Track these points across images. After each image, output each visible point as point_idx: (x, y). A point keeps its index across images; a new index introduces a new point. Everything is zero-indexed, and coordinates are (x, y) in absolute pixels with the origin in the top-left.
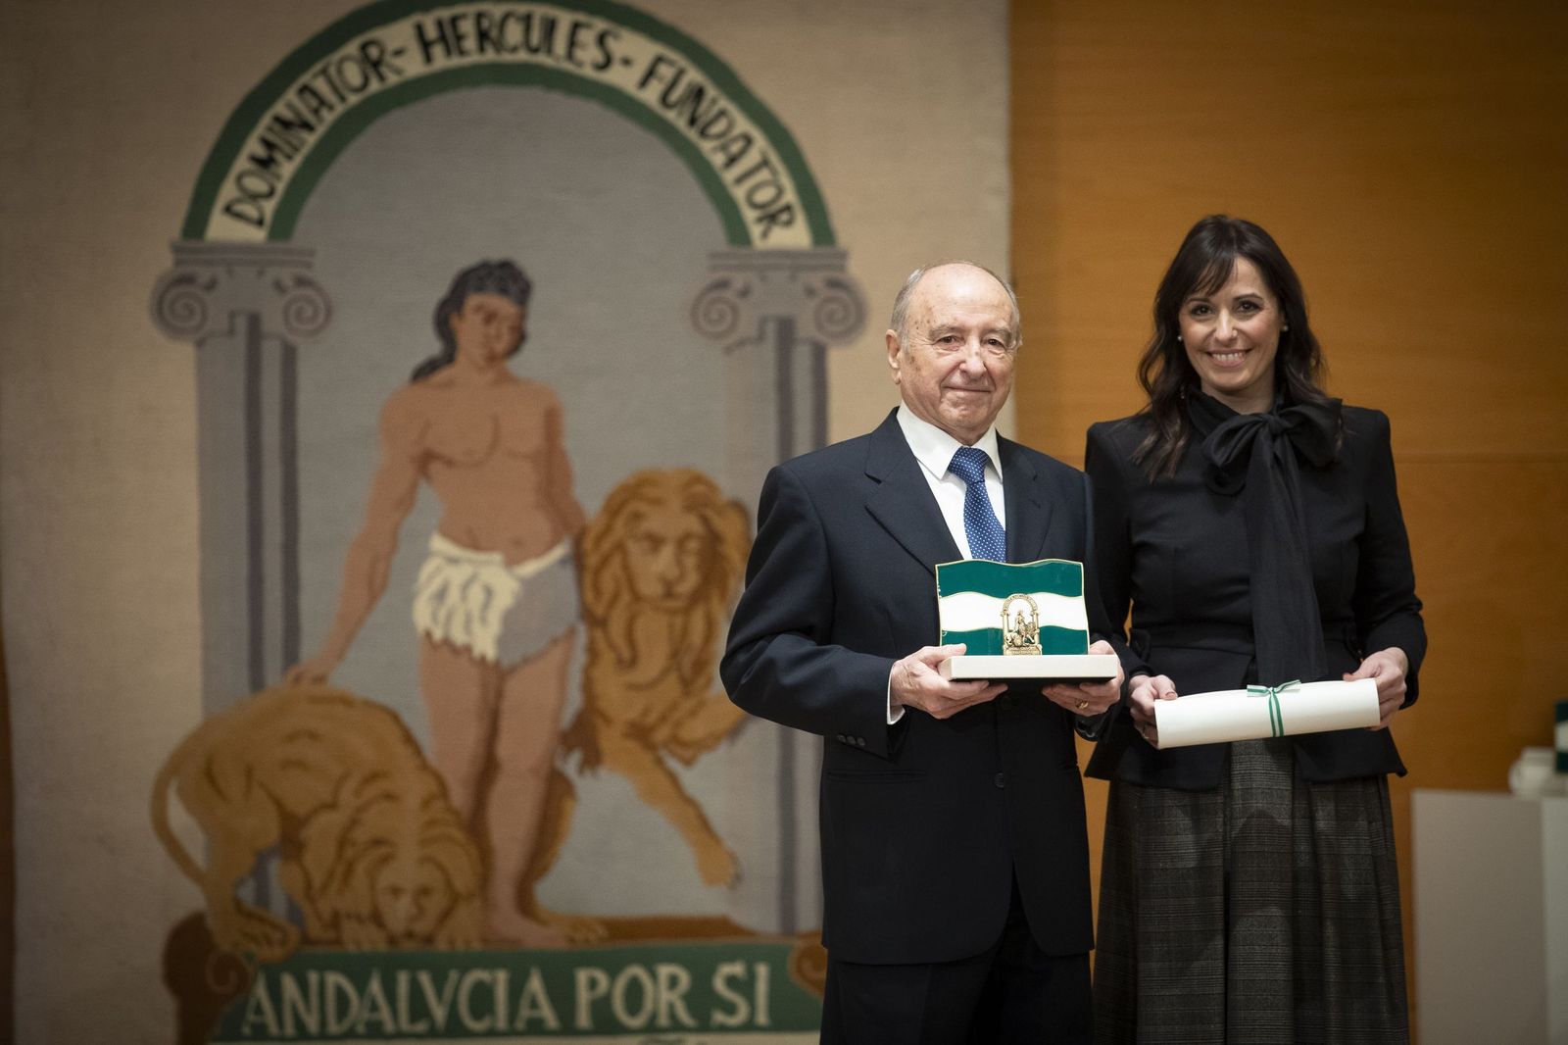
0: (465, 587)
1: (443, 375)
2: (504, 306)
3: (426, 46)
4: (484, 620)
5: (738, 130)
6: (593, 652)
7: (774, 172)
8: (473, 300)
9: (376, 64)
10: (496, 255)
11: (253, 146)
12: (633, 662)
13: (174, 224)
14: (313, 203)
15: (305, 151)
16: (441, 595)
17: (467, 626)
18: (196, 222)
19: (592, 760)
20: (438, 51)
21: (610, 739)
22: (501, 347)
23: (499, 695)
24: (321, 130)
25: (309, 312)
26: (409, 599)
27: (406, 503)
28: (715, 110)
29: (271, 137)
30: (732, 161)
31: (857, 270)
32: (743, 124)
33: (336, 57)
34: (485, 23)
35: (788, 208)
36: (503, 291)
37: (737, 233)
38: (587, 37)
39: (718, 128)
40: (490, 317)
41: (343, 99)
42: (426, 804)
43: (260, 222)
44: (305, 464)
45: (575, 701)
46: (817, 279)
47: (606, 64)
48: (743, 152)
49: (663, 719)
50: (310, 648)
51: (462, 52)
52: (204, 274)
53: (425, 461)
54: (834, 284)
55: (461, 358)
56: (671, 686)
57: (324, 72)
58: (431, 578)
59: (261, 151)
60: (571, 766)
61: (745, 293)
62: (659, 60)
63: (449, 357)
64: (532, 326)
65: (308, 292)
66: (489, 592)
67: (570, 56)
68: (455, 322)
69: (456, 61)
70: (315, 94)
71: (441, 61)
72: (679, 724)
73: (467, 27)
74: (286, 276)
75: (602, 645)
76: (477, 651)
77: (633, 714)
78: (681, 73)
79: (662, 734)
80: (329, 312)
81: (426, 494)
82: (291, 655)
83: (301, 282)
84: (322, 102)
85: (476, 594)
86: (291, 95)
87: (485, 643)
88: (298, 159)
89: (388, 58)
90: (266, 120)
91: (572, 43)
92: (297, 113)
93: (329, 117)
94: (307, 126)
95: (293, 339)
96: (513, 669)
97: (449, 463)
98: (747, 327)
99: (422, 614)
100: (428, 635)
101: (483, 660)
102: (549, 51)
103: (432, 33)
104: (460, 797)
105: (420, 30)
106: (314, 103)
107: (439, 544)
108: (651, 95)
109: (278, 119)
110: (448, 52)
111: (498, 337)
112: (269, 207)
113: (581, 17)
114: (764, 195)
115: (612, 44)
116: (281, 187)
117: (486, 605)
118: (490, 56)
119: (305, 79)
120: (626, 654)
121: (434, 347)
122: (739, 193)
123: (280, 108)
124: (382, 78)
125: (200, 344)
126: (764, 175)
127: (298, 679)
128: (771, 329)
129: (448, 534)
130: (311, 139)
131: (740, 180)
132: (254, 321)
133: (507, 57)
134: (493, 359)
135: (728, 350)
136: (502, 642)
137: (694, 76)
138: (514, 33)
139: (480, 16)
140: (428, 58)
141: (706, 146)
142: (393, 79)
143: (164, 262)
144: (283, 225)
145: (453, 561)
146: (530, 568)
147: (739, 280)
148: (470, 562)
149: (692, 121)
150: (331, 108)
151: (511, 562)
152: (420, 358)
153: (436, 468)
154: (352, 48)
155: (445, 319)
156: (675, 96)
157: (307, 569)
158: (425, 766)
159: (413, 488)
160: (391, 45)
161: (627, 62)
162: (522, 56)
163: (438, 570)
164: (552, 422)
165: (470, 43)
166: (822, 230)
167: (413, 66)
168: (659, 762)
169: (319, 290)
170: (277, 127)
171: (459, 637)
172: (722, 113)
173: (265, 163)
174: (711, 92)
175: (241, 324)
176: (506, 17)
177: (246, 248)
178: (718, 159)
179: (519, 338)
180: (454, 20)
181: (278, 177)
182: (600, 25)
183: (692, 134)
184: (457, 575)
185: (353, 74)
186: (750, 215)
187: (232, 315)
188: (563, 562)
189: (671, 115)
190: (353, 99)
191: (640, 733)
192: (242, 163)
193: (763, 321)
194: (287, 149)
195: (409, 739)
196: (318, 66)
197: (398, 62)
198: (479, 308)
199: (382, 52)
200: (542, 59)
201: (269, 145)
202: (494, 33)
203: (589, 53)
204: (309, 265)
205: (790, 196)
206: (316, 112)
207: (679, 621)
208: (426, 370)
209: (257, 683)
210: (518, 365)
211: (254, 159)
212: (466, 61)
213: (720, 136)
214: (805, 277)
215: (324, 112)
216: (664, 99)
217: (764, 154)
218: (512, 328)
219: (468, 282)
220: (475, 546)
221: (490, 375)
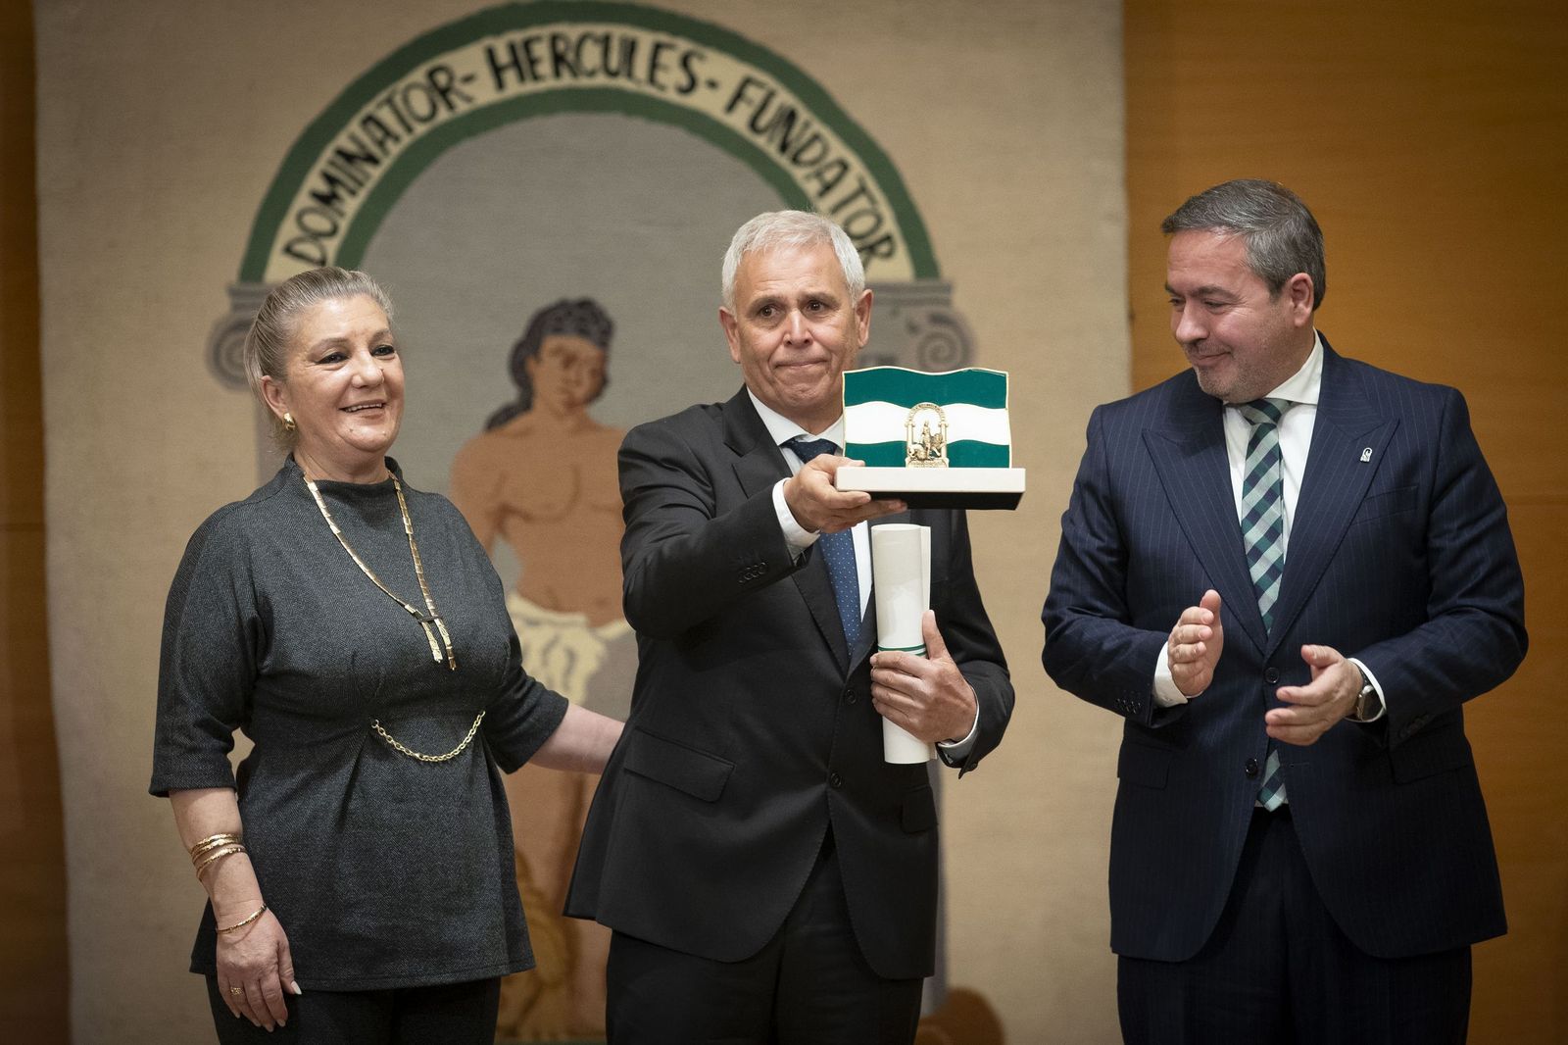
0: (546, 651)
1: (519, 424)
2: (584, 348)
3: (497, 71)
4: (566, 686)
5: (832, 157)
7: (872, 200)
8: (551, 342)
9: (444, 92)
10: (575, 294)
11: (314, 182)
13: (230, 267)
14: (379, 242)
15: (370, 185)
18: (254, 265)
20: (510, 76)
22: (580, 392)
24: (386, 163)
28: (808, 135)
29: (334, 172)
30: (827, 188)
31: (962, 303)
32: (838, 149)
33: (401, 85)
34: (561, 46)
35: (888, 238)
36: (583, 332)
38: (670, 58)
39: (809, 155)
40: (569, 361)
41: (409, 129)
46: (920, 315)
47: (691, 87)
48: (838, 179)
51: (536, 77)
53: (502, 516)
54: (937, 319)
55: (539, 404)
57: (389, 101)
59: (322, 187)
62: (747, 82)
63: (525, 404)
64: (614, 370)
66: (572, 656)
67: (652, 80)
68: (532, 366)
69: (530, 87)
70: (380, 124)
71: (514, 87)
73: (541, 50)
78: (771, 95)
84: (388, 133)
85: (558, 658)
86: (354, 126)
88: (363, 194)
89: (458, 85)
90: (328, 153)
91: (654, 65)
92: (362, 146)
93: (395, 149)
94: (372, 159)
97: (527, 518)
102: (630, 75)
103: (503, 57)
104: (543, 877)
105: (491, 54)
106: (379, 134)
107: (519, 604)
108: (739, 120)
109: (341, 153)
110: (522, 78)
111: (578, 383)
112: (332, 246)
113: (663, 38)
115: (696, 65)
116: (344, 225)
117: (569, 671)
118: (566, 80)
119: (369, 108)
121: (510, 393)
123: (343, 141)
124: (450, 106)
126: (862, 203)
129: (525, 595)
130: (376, 173)
133: (584, 82)
134: (572, 405)
137: (785, 98)
138: (591, 56)
139: (554, 39)
140: (500, 85)
141: (799, 173)
142: (462, 107)
143: (221, 307)
145: (532, 623)
146: (616, 629)
148: (553, 624)
149: (784, 147)
150: (397, 139)
151: (595, 624)
152: (493, 406)
153: (513, 522)
154: (419, 75)
155: (521, 362)
156: (763, 121)
159: (489, 544)
160: (460, 72)
161: (712, 85)
162: (601, 80)
165: (545, 68)
166: (925, 262)
167: (484, 92)
170: (340, 161)
172: (816, 137)
173: (327, 200)
174: (804, 115)
176: (583, 39)
178: (812, 187)
179: (601, 383)
180: (527, 44)
181: (341, 214)
182: (684, 45)
183: (784, 161)
184: (537, 639)
185: (420, 103)
189: (761, 141)
190: (421, 129)
192: (303, 200)
194: (351, 184)
196: (383, 96)
197: (467, 89)
198: (557, 351)
199: (451, 78)
200: (622, 82)
201: (330, 180)
202: (570, 57)
203: (672, 76)
205: (890, 226)
206: (381, 144)
208: (499, 420)
211: (317, 196)
212: (540, 86)
213: (813, 162)
214: (907, 312)
215: (390, 145)
216: (753, 125)
217: (861, 180)
218: (593, 373)
219: (545, 323)
220: (557, 606)
221: (570, 422)
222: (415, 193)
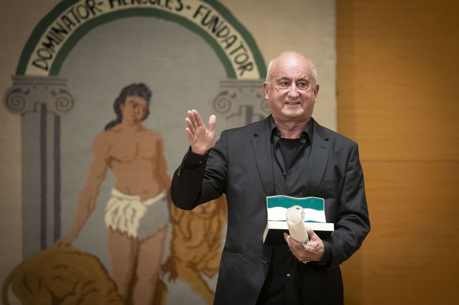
0: (125, 210)
1: (117, 127)
2: (141, 101)
4: (132, 222)
5: (231, 34)
6: (174, 234)
7: (245, 50)
8: (129, 99)
9: (92, 8)
10: (138, 81)
11: (44, 39)
12: (190, 238)
13: (13, 70)
14: (67, 61)
15: (64, 41)
16: (116, 212)
17: (126, 225)
18: (21, 69)
19: (174, 276)
20: (116, 3)
21: (180, 268)
22: (139, 117)
23: (138, 251)
24: (70, 33)
25: (65, 103)
26: (103, 214)
27: (102, 177)
28: (222, 26)
29: (51, 36)
30: (229, 45)
32: (233, 32)
33: (76, 5)
35: (250, 64)
36: (141, 95)
37: (231, 73)
39: (223, 33)
40: (135, 105)
41: (79, 21)
42: (109, 293)
43: (46, 69)
44: (62, 162)
45: (167, 253)
47: (181, 8)
48: (233, 42)
49: (201, 260)
50: (65, 232)
51: (125, 4)
52: (24, 89)
53: (110, 161)
55: (124, 121)
56: (205, 247)
57: (72, 11)
58: (112, 205)
59: (47, 41)
60: (165, 278)
61: (234, 96)
62: (201, 7)
63: (119, 120)
64: (151, 109)
65: (65, 95)
66: (134, 211)
67: (167, 5)
68: (122, 107)
69: (123, 7)
70: (68, 19)
71: (117, 7)
72: (207, 262)
74: (57, 89)
75: (178, 231)
76: (129, 234)
77: (190, 258)
78: (209, 12)
79: (201, 266)
80: (73, 103)
81: (110, 173)
82: (57, 235)
83: (62, 91)
84: (71, 22)
85: (129, 212)
86: (59, 20)
87: (133, 231)
88: (61, 44)
89: (96, 6)
90: (49, 29)
92: (61, 27)
93: (73, 28)
94: (65, 32)
95: (59, 113)
96: (143, 241)
97: (119, 161)
98: (235, 109)
99: (108, 220)
100: (111, 227)
101: (132, 237)
102: (159, 3)
104: (122, 290)
106: (68, 23)
107: (115, 192)
108: (198, 21)
109: (53, 29)
110: (120, 4)
111: (139, 113)
112: (50, 63)
114: (241, 59)
116: (54, 55)
117: (133, 216)
118: (136, 5)
119: (64, 13)
120: (187, 235)
121: (114, 117)
122: (232, 58)
123: (54, 25)
124: (94, 13)
125: (23, 115)
126: (241, 51)
127: (59, 245)
128: (244, 110)
129: (118, 189)
130: (66, 37)
131: (232, 53)
132: (44, 107)
133: (142, 6)
134: (136, 121)
135: (227, 118)
136: (139, 230)
137: (214, 13)
140: (112, 6)
141: (219, 40)
142: (98, 14)
143: (9, 83)
144: (55, 70)
145: (120, 199)
146: (150, 202)
147: (231, 91)
148: (127, 199)
149: (214, 31)
150: (74, 25)
151: (143, 199)
152: (108, 121)
153: (114, 163)
155: (118, 106)
156: (207, 21)
157: (64, 202)
158: (109, 279)
159: (105, 170)
161: (189, 8)
162: (148, 5)
163: (115, 202)
164: (159, 145)
167: (106, 9)
168: (200, 277)
169: (69, 95)
170: (53, 32)
171: (123, 228)
172: (225, 27)
173: (48, 46)
174: (221, 19)
175: (39, 107)
177: (42, 78)
178: (224, 45)
179: (147, 113)
181: (54, 51)
183: (214, 35)
184: (122, 205)
185: (83, 12)
186: (236, 66)
187: (35, 104)
188: (163, 199)
189: (206, 28)
190: (83, 21)
191: (192, 265)
192: (39, 46)
193: (241, 107)
194: (57, 40)
195: (103, 268)
196: (69, 9)
197: (100, 7)
198: (131, 102)
199: (94, 3)
200: (156, 6)
201: (50, 39)
203: (174, 4)
204: (65, 85)
205: (251, 59)
206: (68, 26)
207: (207, 222)
208: (110, 126)
209: (44, 246)
210: (145, 124)
211: (44, 44)
212: (127, 7)
213: (224, 36)
214: (257, 90)
215: (72, 26)
216: (203, 22)
217: (241, 43)
218: (144, 110)
219: (127, 92)
220: (129, 193)
221: (135, 127)
222: (81, 44)
